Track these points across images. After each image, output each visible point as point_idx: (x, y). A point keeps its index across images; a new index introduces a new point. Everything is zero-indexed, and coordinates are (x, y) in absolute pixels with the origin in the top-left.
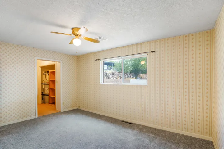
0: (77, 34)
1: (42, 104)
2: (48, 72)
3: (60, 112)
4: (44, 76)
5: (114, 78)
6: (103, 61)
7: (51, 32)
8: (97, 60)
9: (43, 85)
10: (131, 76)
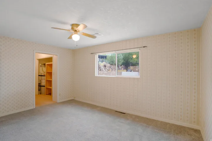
0: (77, 30)
1: (38, 94)
2: (44, 64)
3: (57, 102)
4: (41, 68)
5: (106, 70)
6: (98, 54)
7: (52, 28)
8: (92, 53)
9: (40, 77)
10: (122, 69)
